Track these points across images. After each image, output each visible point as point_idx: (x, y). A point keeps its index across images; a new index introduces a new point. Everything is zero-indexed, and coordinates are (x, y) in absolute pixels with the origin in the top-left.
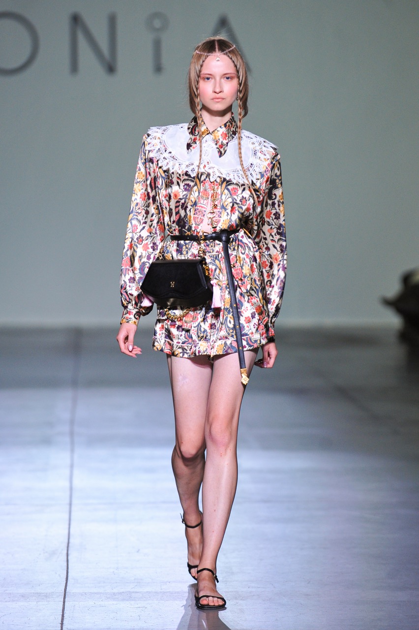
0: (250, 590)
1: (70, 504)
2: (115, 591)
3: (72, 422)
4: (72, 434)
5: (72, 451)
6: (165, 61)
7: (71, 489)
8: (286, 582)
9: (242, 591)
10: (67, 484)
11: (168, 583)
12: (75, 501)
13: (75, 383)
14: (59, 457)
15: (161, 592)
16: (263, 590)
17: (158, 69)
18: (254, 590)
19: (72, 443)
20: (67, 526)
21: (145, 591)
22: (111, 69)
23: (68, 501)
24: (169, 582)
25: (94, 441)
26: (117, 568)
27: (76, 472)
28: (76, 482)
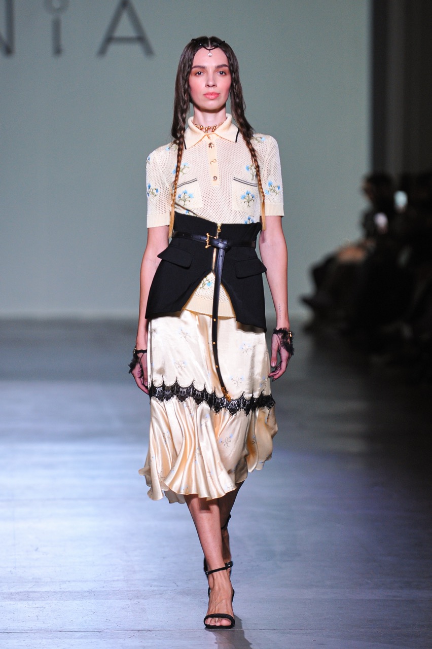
6: (64, 42)
8: (189, 580)
9: (144, 590)
11: (67, 583)
15: (60, 592)
16: (165, 589)
17: (58, 51)
21: (44, 590)
24: (69, 582)
26: (15, 568)
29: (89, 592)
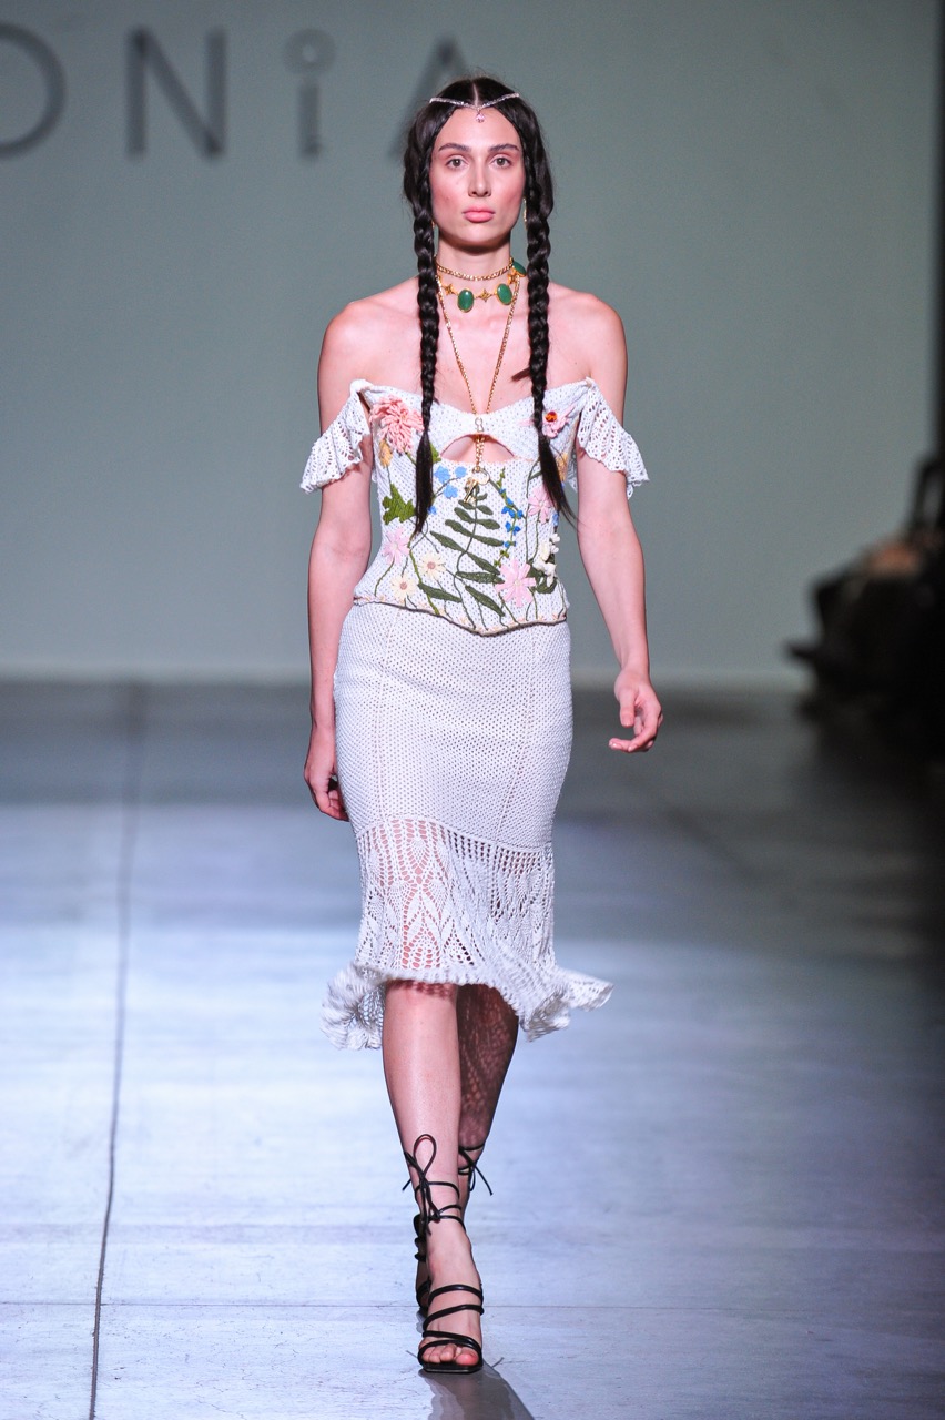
0: (486, 1223)
1: (119, 1045)
2: (210, 1222)
4: (123, 899)
5: (124, 932)
6: (325, 132)
7: (121, 1013)
12: (129, 1038)
13: (131, 796)
14: (97, 947)
16: (513, 1224)
17: (311, 147)
18: (494, 1223)
22: (212, 146)
24: (322, 1206)
26: (215, 1177)
28: (134, 1000)
29: (362, 1228)
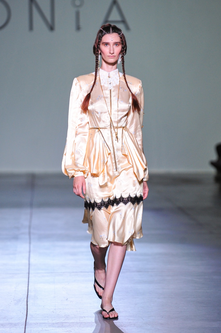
0: (130, 321)
2: (54, 322)
3: (30, 227)
4: (30, 233)
5: (30, 243)
6: (82, 24)
7: (29, 264)
10: (27, 262)
11: (83, 318)
12: (31, 272)
13: (31, 205)
14: (23, 247)
15: (79, 323)
17: (78, 28)
18: (132, 321)
19: (30, 239)
20: (27, 286)
21: (71, 322)
22: (52, 28)
23: (28, 272)
25: (42, 238)
26: (55, 309)
27: (32, 255)
28: (32, 261)
